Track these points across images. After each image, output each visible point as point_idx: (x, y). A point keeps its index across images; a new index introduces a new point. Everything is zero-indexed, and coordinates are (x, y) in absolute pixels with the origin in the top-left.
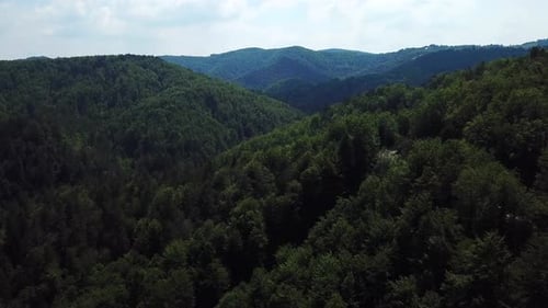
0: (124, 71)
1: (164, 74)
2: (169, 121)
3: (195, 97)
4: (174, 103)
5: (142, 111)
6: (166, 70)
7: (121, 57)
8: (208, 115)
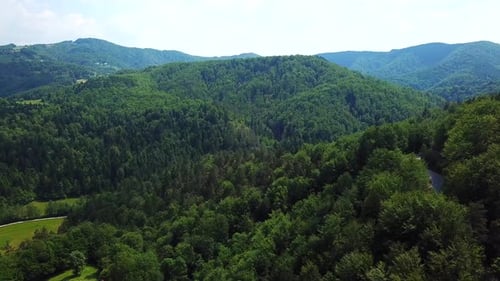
0: (290, 69)
1: (321, 72)
2: (311, 112)
3: (338, 94)
4: (319, 98)
5: (293, 104)
6: (324, 68)
7: (292, 58)
8: (345, 109)
